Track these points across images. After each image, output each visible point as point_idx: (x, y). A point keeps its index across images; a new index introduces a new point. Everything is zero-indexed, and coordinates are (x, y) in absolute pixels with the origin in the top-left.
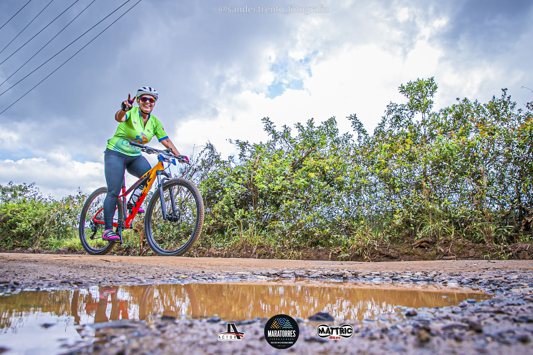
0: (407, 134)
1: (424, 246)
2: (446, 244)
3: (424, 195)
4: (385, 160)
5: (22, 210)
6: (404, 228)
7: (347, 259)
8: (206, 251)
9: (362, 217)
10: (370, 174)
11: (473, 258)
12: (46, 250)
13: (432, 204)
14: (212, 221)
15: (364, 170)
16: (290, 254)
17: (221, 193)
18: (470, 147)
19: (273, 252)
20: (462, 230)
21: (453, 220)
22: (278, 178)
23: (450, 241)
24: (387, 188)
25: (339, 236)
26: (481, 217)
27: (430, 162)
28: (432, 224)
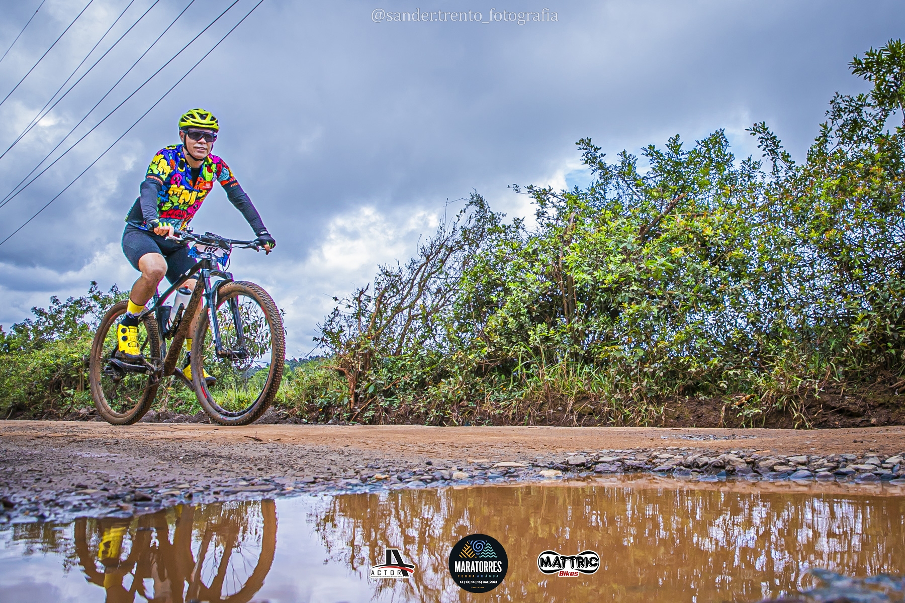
0: (872, 157)
4: (829, 212)
6: (874, 351)
8: (475, 409)
9: (786, 332)
10: (799, 242)
14: (486, 349)
15: (788, 234)
16: (640, 411)
17: (502, 293)
19: (607, 409)
22: (612, 258)
24: (835, 269)
25: (739, 372)
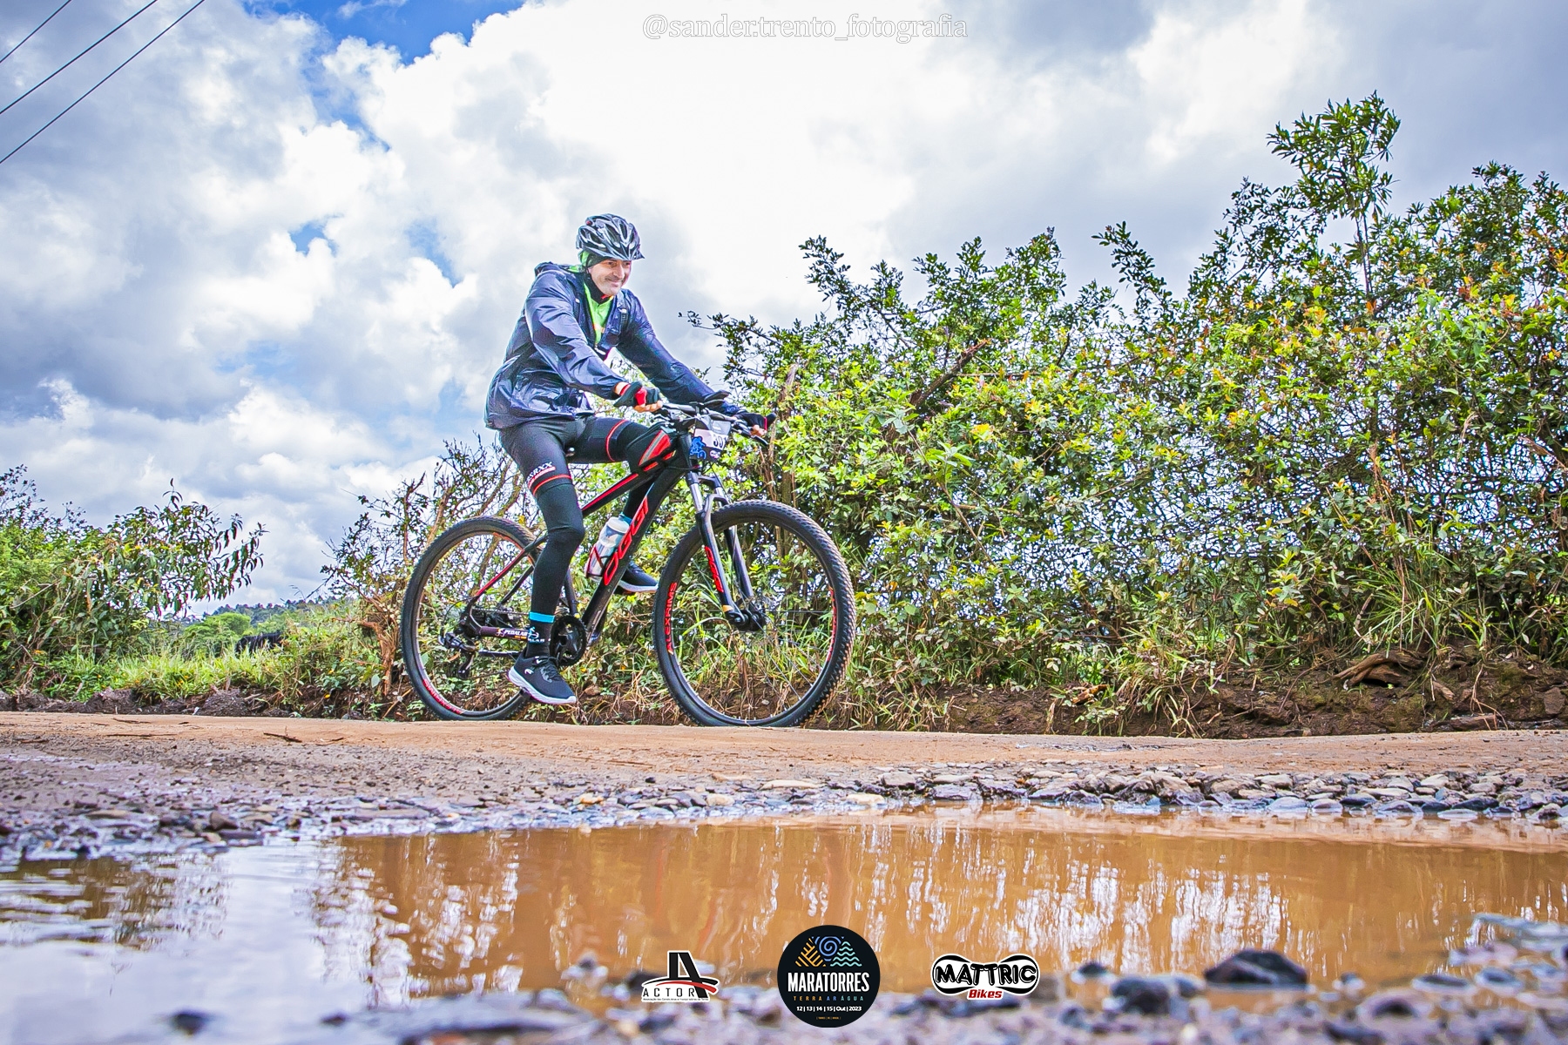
0: (1308, 292)
1: (1384, 679)
3: (1378, 501)
4: (1237, 380)
6: (1308, 615)
7: (1109, 728)
8: (612, 699)
9: (1161, 578)
10: (1183, 428)
11: (1557, 722)
12: (55, 697)
13: (1404, 530)
15: (1163, 414)
16: (907, 710)
18: (1532, 332)
19: (847, 704)
20: (1516, 622)
21: (1483, 587)
22: (862, 445)
23: (1475, 661)
24: (1244, 475)
25: (1079, 645)
27: (1394, 384)
28: (1408, 601)
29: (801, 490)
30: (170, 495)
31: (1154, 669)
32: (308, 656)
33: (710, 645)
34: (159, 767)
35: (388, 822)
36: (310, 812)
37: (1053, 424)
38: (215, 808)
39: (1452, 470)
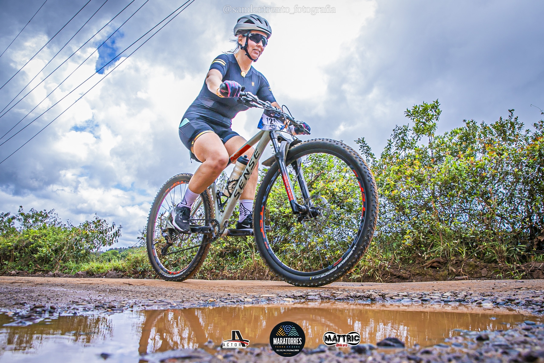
0: (414, 156)
1: (436, 266)
2: (458, 264)
3: (434, 216)
4: (394, 182)
5: (42, 236)
6: (415, 248)
7: (358, 280)
8: (219, 273)
11: (485, 278)
12: (66, 274)
13: (442, 224)
14: (225, 244)
18: (479, 167)
20: (473, 250)
21: (464, 240)
23: (462, 261)
24: (396, 209)
26: (492, 236)
27: (439, 182)
28: (443, 244)
29: (272, 214)
30: (95, 218)
31: (371, 264)
32: (135, 262)
33: (246, 258)
34: (94, 292)
35: (158, 306)
36: (136, 303)
37: (342, 195)
38: (110, 302)
39: (456, 207)
